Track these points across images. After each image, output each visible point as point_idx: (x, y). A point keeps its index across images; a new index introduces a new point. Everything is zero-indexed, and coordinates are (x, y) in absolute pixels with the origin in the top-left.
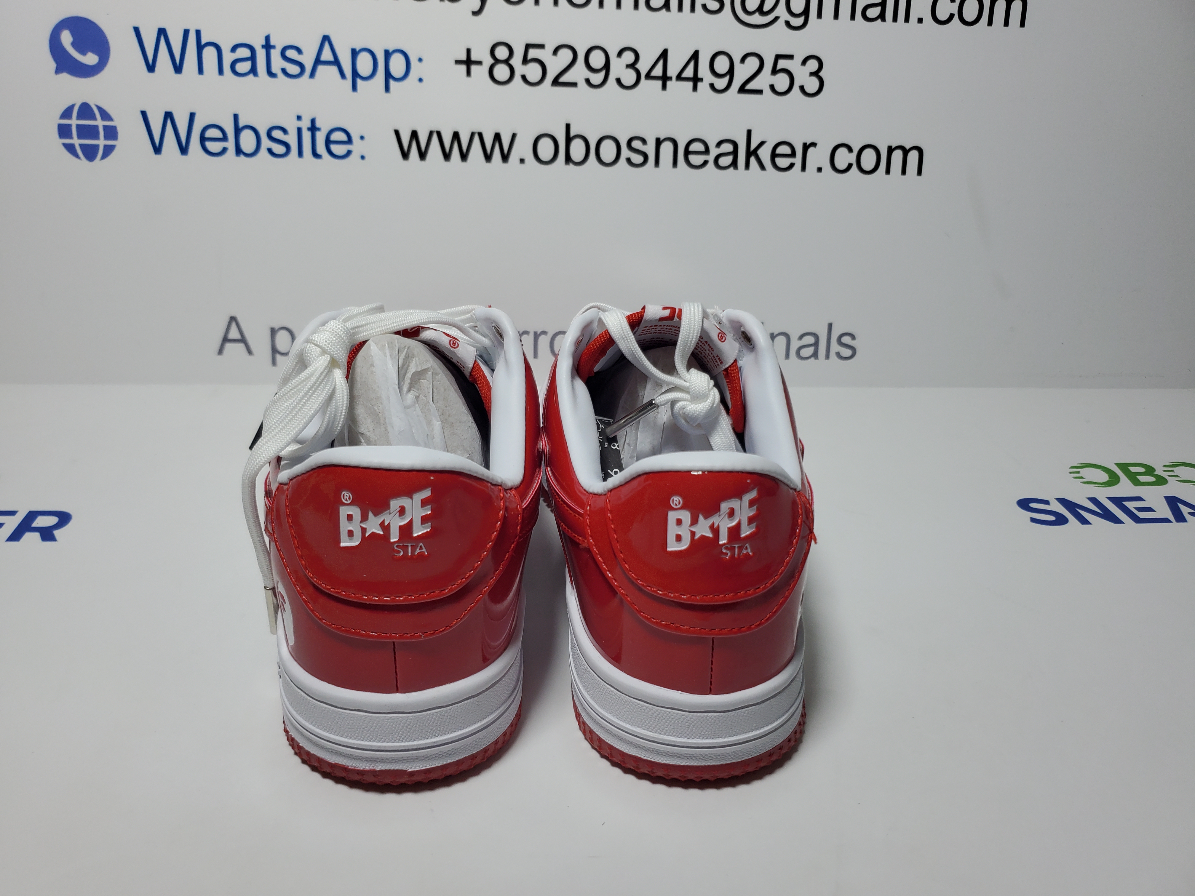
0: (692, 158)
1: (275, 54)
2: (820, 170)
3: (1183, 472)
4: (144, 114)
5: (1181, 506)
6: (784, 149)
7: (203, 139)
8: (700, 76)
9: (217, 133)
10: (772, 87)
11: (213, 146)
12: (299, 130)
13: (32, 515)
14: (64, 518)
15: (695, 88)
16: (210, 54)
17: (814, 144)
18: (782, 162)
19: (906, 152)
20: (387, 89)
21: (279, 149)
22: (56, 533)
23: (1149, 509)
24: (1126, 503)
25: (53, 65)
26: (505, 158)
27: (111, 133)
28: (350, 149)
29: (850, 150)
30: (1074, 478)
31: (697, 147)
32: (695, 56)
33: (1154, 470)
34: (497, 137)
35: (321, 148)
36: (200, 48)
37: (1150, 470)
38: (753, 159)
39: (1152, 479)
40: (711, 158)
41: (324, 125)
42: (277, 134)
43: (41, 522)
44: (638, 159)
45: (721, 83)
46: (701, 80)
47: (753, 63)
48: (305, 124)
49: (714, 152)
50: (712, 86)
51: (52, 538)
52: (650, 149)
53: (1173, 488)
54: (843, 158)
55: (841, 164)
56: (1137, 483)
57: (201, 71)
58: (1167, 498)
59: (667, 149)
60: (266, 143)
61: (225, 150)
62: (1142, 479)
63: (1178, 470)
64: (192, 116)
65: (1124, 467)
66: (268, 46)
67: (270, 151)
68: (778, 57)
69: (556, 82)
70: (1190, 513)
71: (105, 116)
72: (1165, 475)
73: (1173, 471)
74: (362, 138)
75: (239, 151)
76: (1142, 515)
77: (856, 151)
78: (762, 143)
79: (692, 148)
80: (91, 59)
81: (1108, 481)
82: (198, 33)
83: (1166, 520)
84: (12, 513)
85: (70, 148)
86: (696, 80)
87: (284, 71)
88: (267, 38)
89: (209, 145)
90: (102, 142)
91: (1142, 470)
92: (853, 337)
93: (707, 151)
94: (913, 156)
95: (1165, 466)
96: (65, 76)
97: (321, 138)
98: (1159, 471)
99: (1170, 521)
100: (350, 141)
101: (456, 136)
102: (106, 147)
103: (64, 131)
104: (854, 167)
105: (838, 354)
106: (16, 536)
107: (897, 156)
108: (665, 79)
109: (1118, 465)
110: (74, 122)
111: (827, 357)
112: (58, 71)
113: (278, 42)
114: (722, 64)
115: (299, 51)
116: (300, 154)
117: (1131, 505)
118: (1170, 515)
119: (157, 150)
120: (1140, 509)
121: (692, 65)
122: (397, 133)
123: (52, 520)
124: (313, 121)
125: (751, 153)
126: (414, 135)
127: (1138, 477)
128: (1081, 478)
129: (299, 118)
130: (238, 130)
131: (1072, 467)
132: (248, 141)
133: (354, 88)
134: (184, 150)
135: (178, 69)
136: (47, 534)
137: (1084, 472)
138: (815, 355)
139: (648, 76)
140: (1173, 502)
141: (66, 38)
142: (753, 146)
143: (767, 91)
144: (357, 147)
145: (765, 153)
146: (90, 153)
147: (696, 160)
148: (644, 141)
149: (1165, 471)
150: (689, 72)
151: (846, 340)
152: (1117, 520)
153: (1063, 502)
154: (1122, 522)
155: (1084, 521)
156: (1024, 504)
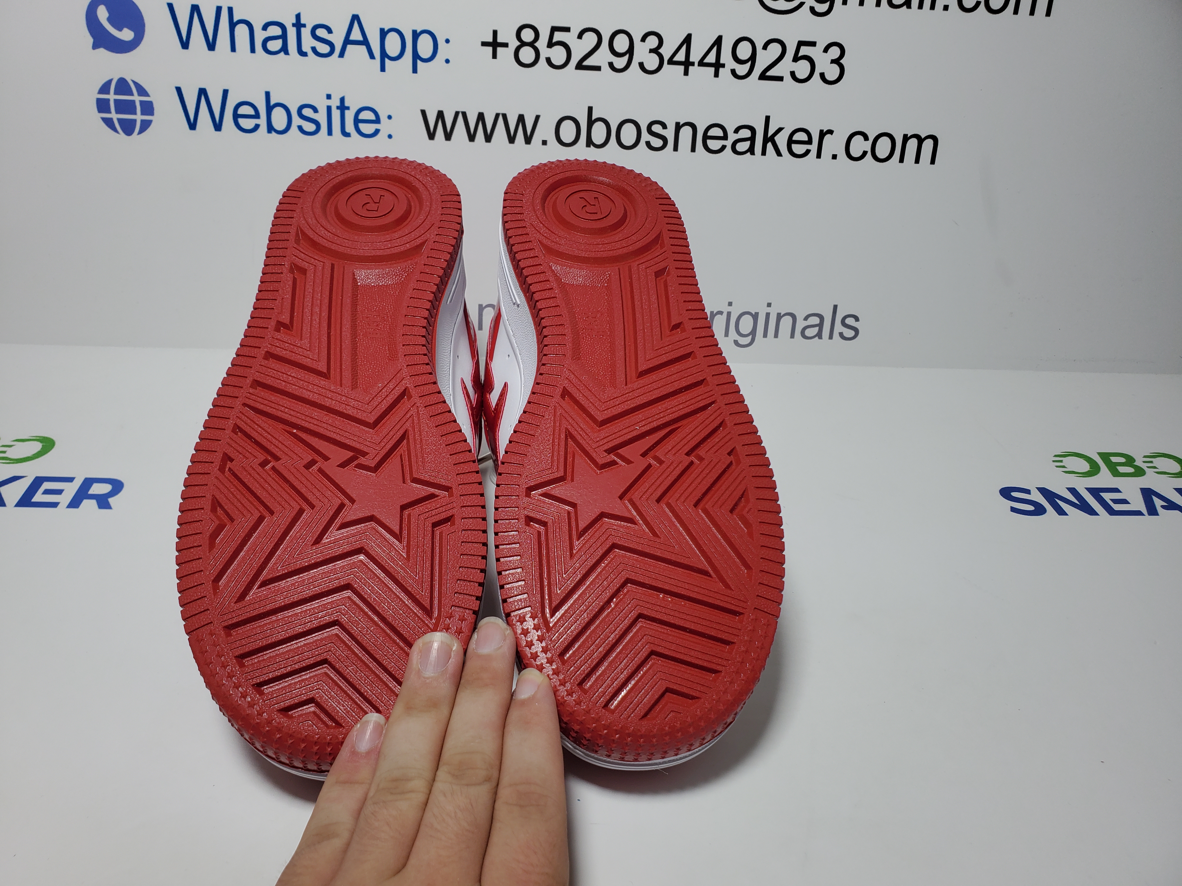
0: (710, 142)
1: (306, 33)
2: (834, 157)
3: (1160, 464)
4: (179, 90)
5: (1155, 498)
6: (801, 136)
7: (236, 116)
8: (722, 62)
9: (249, 111)
10: (793, 74)
11: (245, 123)
12: (329, 108)
13: (88, 482)
14: (117, 486)
15: (716, 75)
16: (242, 31)
17: (830, 132)
18: (798, 149)
19: (921, 140)
20: (415, 70)
21: (310, 127)
22: (111, 500)
23: (1124, 502)
24: (1104, 495)
25: (91, 40)
26: (528, 140)
27: (148, 108)
28: (378, 128)
29: (866, 138)
30: (1057, 467)
31: (716, 132)
32: (718, 42)
33: (1135, 461)
34: (521, 119)
35: (350, 127)
36: (233, 25)
37: (1130, 461)
38: (769, 145)
39: (1131, 470)
40: (729, 143)
41: (353, 105)
42: (307, 112)
43: (97, 489)
44: (657, 143)
45: (742, 70)
46: (723, 66)
47: (775, 50)
48: (335, 102)
49: (732, 137)
50: (733, 72)
51: (108, 506)
52: (669, 134)
53: (1151, 481)
54: (858, 146)
55: (856, 152)
56: (1116, 474)
57: (233, 49)
58: (1143, 490)
59: (686, 133)
60: (297, 121)
61: (257, 127)
62: (1122, 469)
63: (1157, 462)
64: (225, 93)
65: (1105, 457)
66: (299, 25)
67: (300, 128)
68: (801, 44)
69: (580, 66)
70: (1163, 507)
71: (142, 91)
72: (1144, 466)
73: (1151, 462)
74: (390, 117)
75: (270, 128)
76: (1117, 507)
77: (871, 139)
78: (780, 130)
79: (711, 133)
80: (127, 35)
81: (1089, 471)
82: (230, 10)
83: (1139, 513)
84: (70, 480)
85: (109, 123)
86: (718, 66)
87: (314, 49)
88: (298, 16)
89: (242, 122)
90: (139, 117)
91: (1123, 460)
92: (857, 319)
93: (725, 137)
94: (928, 145)
95: (1145, 457)
96: (102, 52)
97: (350, 116)
98: (1139, 463)
99: (1142, 514)
100: (377, 121)
101: (481, 117)
102: (142, 121)
103: (102, 106)
104: (869, 155)
105: (841, 335)
106: (75, 503)
107: (912, 144)
108: (687, 64)
109: (1100, 454)
110: (112, 97)
111: (831, 337)
112: (95, 46)
113: (309, 21)
114: (745, 50)
115: (330, 31)
116: (330, 133)
117: (1107, 496)
118: (1143, 508)
119: (192, 126)
120: (1116, 501)
121: (714, 50)
122: (423, 113)
123: (106, 488)
124: (342, 100)
125: (769, 139)
126: (440, 115)
127: (1118, 468)
128: (1064, 467)
129: (329, 97)
130: (270, 109)
131: (1055, 456)
132: (279, 118)
133: (383, 69)
134: (218, 127)
135: (211, 46)
136: (103, 502)
137: (1067, 461)
138: (819, 335)
139: (671, 62)
140: (1148, 494)
141: (102, 13)
142: (770, 133)
143: (788, 78)
144: (385, 126)
145: (782, 140)
146: (128, 128)
147: (714, 145)
148: (664, 126)
149: (1144, 462)
150: (711, 58)
151: (850, 321)
152: (1092, 512)
153: (1043, 491)
154: (1096, 514)
155: (1061, 512)
156: (1006, 493)
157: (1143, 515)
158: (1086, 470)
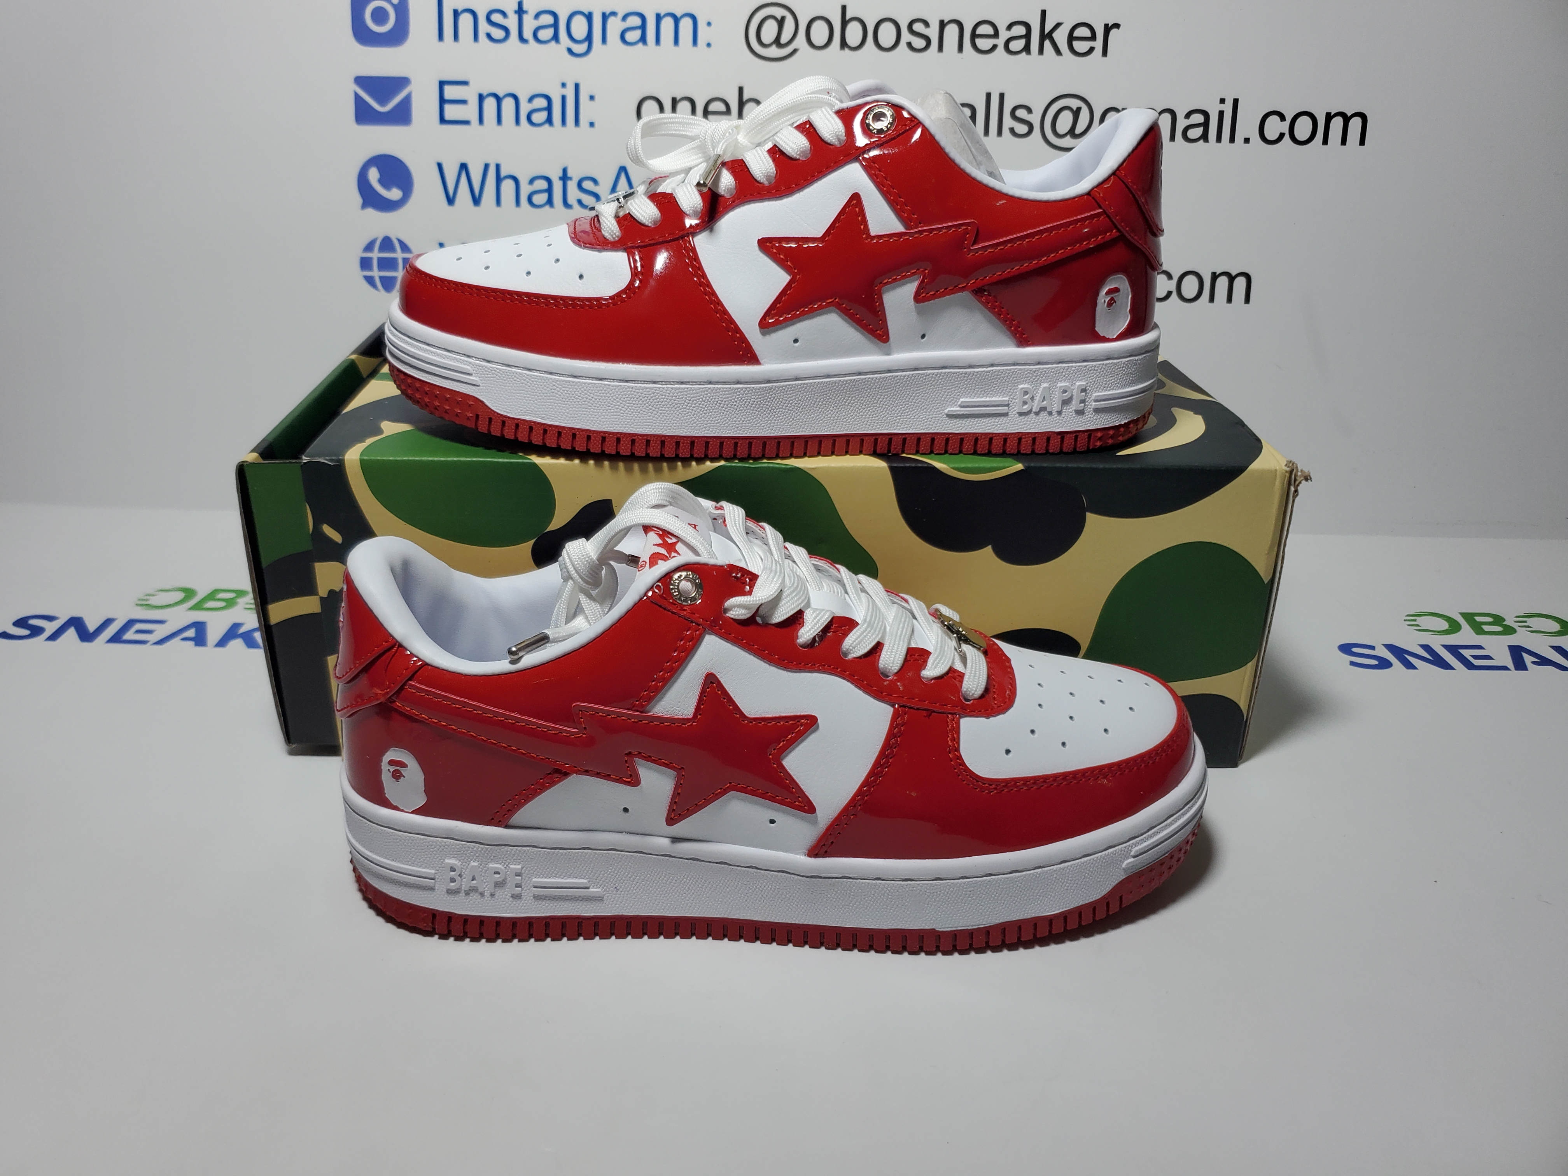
1: (572, 186)
3: (1536, 623)
4: (442, 246)
5: (1524, 655)
16: (508, 187)
19: (1232, 278)
23: (1488, 657)
24: (1462, 651)
25: (359, 200)
29: (1170, 277)
30: (1409, 625)
33: (1504, 620)
36: (499, 180)
37: (1498, 620)
39: (1499, 629)
53: (1520, 638)
54: (1162, 286)
55: (1159, 292)
56: (1480, 632)
57: (498, 202)
58: (1511, 648)
62: (1486, 628)
63: (1530, 622)
65: (1469, 617)
66: (565, 178)
70: (1534, 663)
71: (405, 249)
72: (1515, 626)
73: (1525, 622)
76: (1477, 663)
77: (1176, 278)
80: (395, 194)
81: (1447, 629)
82: (498, 167)
83: (1505, 668)
85: (370, 280)
87: (580, 202)
88: (565, 171)
90: (400, 274)
91: (1490, 619)
94: (1240, 283)
95: (1517, 617)
96: (371, 212)
98: (1509, 622)
103: (365, 264)
104: (1174, 295)
107: (1223, 282)
109: (1462, 614)
110: (375, 255)
112: (363, 206)
113: (575, 174)
115: (595, 181)
117: (1467, 653)
118: (1509, 663)
120: (1477, 657)
127: (1483, 627)
128: (1418, 626)
131: (1408, 616)
135: (476, 201)
137: (1421, 620)
140: (1516, 652)
141: (373, 175)
146: (389, 285)
149: (1515, 622)
152: (1447, 666)
153: (1391, 648)
154: (1452, 668)
155: (1410, 666)
156: (1346, 649)
157: (1509, 669)
158: (1445, 629)
